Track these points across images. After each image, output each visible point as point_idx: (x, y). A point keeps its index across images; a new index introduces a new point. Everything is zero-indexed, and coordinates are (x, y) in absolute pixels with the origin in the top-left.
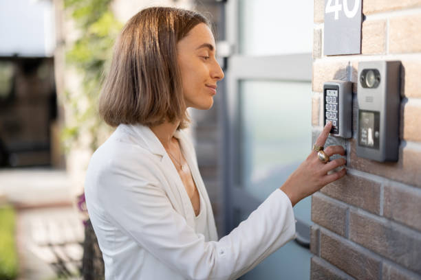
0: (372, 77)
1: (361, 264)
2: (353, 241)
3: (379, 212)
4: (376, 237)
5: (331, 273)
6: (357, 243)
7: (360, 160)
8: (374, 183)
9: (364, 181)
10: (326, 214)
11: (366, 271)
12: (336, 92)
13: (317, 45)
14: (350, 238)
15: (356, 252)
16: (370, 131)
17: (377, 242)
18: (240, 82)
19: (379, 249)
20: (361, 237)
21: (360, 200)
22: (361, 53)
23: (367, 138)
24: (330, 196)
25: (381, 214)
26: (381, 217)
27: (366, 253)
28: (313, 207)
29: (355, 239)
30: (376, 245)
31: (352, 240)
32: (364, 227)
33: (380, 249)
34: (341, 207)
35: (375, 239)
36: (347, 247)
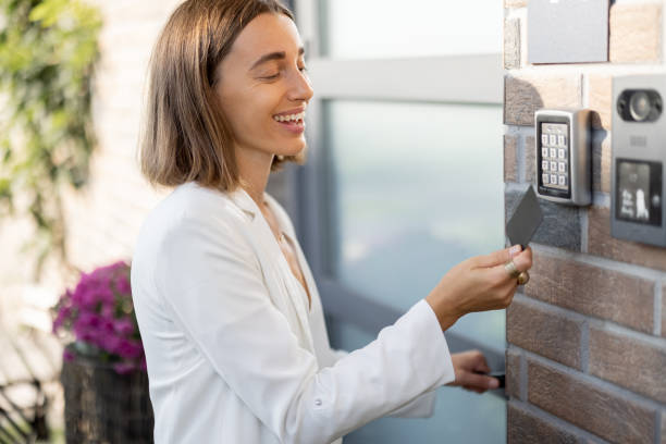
0: (643, 103)
1: (615, 415)
2: (598, 377)
3: (652, 329)
4: (649, 371)
5: (550, 429)
6: (605, 380)
7: (609, 242)
8: (641, 281)
9: (621, 277)
10: (538, 332)
11: (625, 427)
12: (565, 126)
13: (511, 45)
14: (589, 370)
15: (605, 395)
16: (641, 195)
17: (649, 379)
18: (325, 103)
19: (654, 391)
20: (614, 370)
21: (610, 308)
22: (608, 60)
23: (635, 208)
24: (546, 301)
25: (658, 331)
26: (657, 336)
27: (625, 396)
28: (510, 319)
29: (601, 374)
30: (647, 384)
31: (595, 375)
32: (620, 353)
33: (657, 390)
34: (569, 319)
35: (644, 373)
36: (585, 387)
